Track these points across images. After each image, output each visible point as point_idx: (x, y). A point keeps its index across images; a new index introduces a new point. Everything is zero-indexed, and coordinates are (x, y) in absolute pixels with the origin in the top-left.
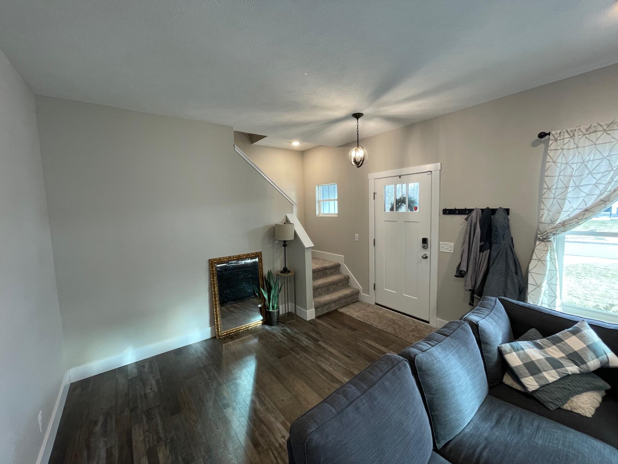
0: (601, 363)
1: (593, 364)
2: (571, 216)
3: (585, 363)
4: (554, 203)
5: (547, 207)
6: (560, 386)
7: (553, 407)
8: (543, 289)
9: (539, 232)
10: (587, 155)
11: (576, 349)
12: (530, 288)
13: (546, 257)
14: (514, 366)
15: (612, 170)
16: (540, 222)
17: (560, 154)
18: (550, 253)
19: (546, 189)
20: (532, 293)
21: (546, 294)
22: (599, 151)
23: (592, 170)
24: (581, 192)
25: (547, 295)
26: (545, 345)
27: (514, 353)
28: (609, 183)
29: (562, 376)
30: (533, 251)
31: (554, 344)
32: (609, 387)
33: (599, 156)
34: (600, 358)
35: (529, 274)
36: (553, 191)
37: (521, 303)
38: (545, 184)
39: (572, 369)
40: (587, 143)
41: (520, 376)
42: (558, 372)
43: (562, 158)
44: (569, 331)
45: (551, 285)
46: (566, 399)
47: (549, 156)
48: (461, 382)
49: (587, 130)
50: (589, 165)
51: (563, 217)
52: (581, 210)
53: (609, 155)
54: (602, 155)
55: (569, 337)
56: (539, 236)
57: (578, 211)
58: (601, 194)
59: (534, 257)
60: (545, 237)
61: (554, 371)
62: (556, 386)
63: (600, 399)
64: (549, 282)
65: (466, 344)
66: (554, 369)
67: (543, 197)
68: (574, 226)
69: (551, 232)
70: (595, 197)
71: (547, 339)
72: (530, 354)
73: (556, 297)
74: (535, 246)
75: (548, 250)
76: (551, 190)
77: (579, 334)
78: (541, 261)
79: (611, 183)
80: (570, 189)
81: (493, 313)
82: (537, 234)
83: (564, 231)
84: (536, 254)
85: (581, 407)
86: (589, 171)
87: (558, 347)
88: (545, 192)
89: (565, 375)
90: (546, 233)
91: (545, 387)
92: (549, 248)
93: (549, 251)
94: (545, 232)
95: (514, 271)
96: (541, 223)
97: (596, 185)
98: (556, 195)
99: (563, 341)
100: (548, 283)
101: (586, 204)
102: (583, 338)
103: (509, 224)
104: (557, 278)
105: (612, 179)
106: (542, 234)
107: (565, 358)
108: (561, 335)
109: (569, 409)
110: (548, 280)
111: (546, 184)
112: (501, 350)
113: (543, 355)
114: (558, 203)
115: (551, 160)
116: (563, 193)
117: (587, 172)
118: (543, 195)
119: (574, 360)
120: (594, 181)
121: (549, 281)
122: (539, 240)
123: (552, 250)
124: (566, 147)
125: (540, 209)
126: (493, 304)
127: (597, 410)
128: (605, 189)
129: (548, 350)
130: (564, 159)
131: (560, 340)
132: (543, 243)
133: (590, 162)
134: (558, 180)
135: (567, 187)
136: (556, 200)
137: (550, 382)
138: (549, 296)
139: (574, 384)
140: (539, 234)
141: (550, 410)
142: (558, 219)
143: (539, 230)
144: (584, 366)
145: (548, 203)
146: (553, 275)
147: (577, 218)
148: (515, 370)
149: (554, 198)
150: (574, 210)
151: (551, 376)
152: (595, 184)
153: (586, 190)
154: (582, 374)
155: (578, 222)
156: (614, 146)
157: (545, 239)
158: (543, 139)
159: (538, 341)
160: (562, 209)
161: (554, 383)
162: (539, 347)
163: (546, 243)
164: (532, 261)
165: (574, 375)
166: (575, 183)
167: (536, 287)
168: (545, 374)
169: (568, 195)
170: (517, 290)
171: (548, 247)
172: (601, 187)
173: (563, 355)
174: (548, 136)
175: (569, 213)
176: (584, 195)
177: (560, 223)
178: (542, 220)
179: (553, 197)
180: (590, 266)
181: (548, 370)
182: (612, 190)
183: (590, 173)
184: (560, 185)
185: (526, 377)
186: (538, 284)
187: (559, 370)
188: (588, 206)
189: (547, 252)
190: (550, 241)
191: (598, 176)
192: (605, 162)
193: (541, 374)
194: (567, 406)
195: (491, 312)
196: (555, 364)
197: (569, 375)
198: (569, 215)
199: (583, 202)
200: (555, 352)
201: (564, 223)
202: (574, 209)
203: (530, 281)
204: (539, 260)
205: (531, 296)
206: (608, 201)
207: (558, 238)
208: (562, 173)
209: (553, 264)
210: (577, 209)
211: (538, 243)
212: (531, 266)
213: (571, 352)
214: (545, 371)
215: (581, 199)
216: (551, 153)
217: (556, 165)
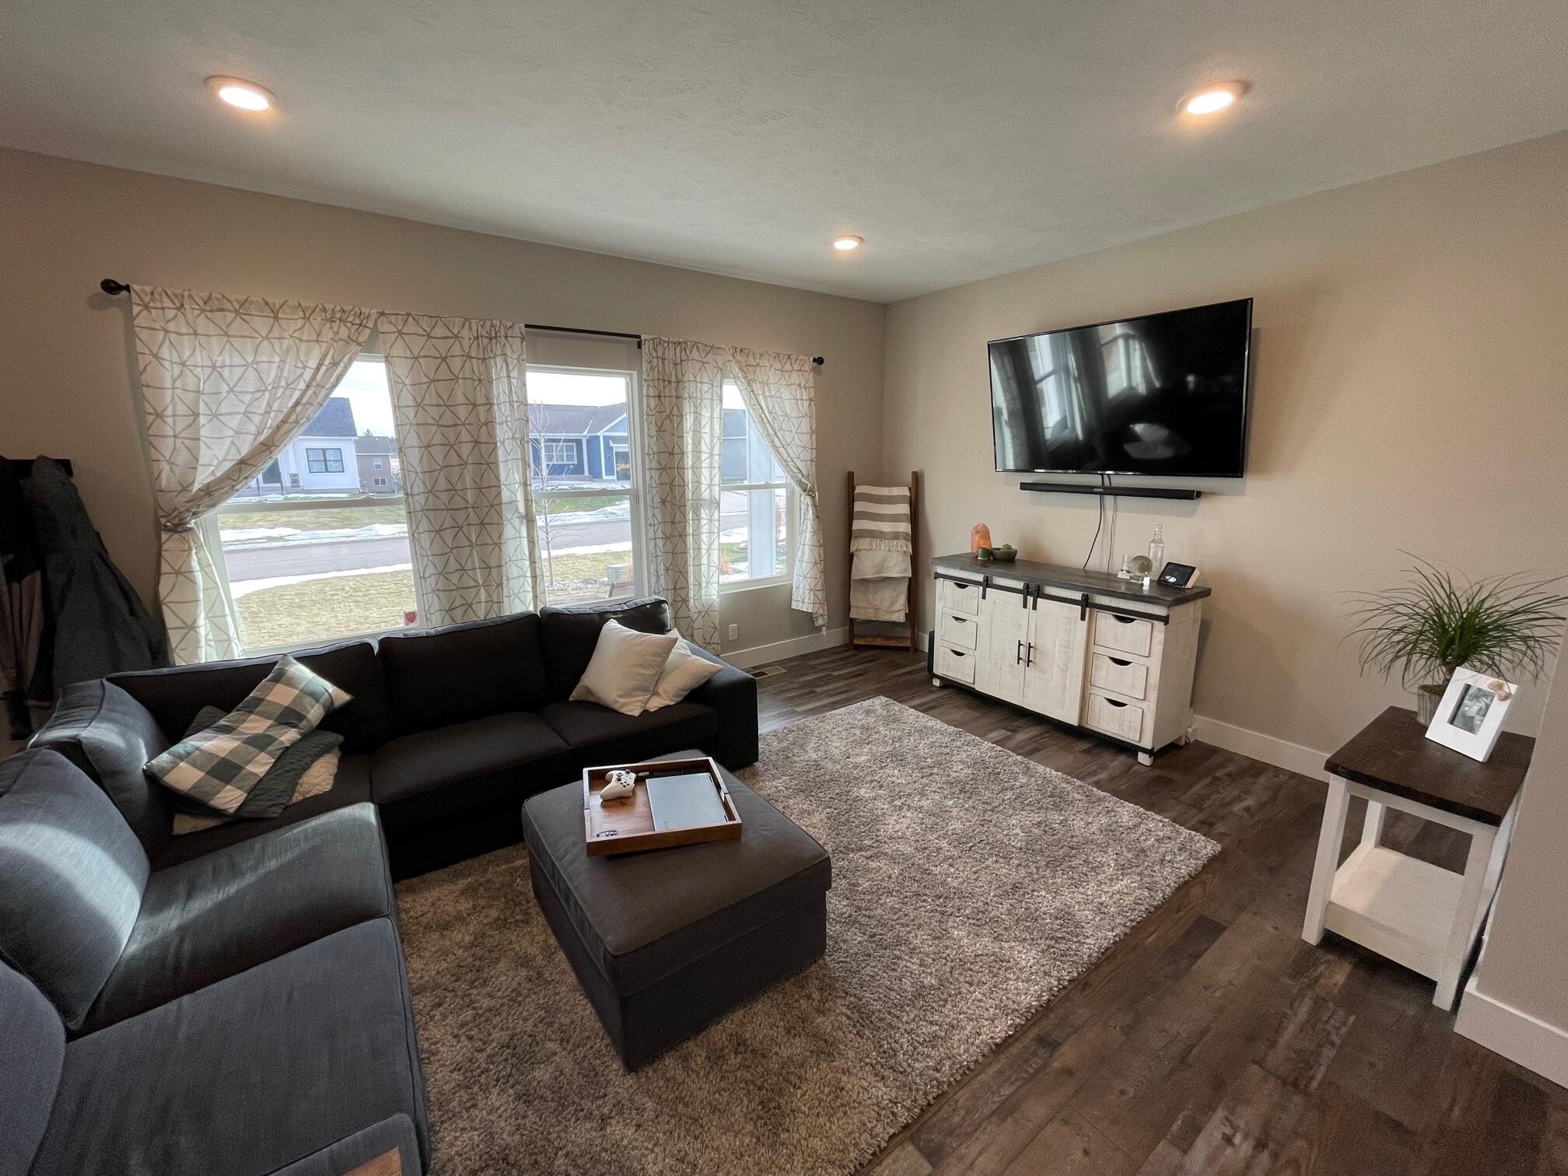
0: (324, 706)
1: (315, 713)
2: (218, 474)
3: (305, 717)
4: (178, 446)
5: (164, 457)
6: (278, 772)
7: (276, 811)
8: (202, 631)
9: (161, 513)
10: (218, 353)
11: (286, 702)
12: (174, 637)
13: (190, 565)
14: (189, 788)
15: (266, 389)
16: (158, 488)
17: (164, 340)
18: (196, 553)
19: (151, 414)
20: (182, 646)
21: (209, 640)
22: (236, 350)
23: (235, 386)
24: (225, 428)
25: (212, 643)
26: (235, 722)
27: (182, 764)
28: (267, 412)
29: (277, 757)
30: (159, 555)
31: (251, 712)
32: (341, 738)
33: (238, 360)
34: (322, 700)
35: (164, 607)
36: (170, 420)
37: (165, 670)
38: (146, 404)
39: (290, 736)
40: (212, 330)
41: (205, 799)
42: (270, 753)
43: (171, 352)
44: (270, 681)
45: (215, 620)
46: (294, 785)
47: (141, 340)
48: (86, 862)
49: (205, 303)
50: (226, 373)
51: (202, 478)
52: (233, 463)
53: (254, 362)
54: (245, 359)
55: (272, 689)
56: (163, 521)
57: (227, 465)
58: (259, 433)
59: (165, 568)
60: (176, 521)
61: (263, 754)
62: (272, 776)
63: (336, 761)
64: (209, 615)
65: (64, 787)
66: (262, 750)
67: (150, 433)
68: (227, 494)
69: (187, 510)
70: (251, 438)
71: (237, 710)
72: (214, 750)
73: (229, 640)
74: (160, 546)
75: (190, 549)
76: (165, 419)
77: (284, 679)
78: (184, 573)
79: (270, 413)
80: (202, 420)
81: (107, 709)
82: (157, 518)
83: (213, 506)
84: (167, 562)
85: (315, 785)
86: (229, 387)
87: (258, 714)
88: (152, 423)
89: (281, 751)
90: (176, 512)
91: (257, 790)
92: (192, 544)
93: (194, 551)
94: (175, 510)
95: (125, 610)
96: (161, 491)
97: (246, 414)
98: (179, 429)
99: (263, 700)
100: (208, 618)
101: (239, 451)
102: (291, 683)
103: (78, 498)
104: (223, 602)
105: (269, 405)
106: (170, 515)
107: (276, 725)
108: (258, 693)
109: (301, 798)
110: (207, 610)
111: (151, 405)
112: (153, 773)
113: (237, 740)
114: (187, 448)
115: (147, 351)
116: (190, 426)
117: (225, 388)
118: (149, 428)
119: (288, 721)
120: (242, 409)
121: (208, 612)
122: (167, 529)
123: (199, 547)
124: (171, 327)
125: (150, 462)
126: (99, 693)
127: (336, 777)
128: (263, 423)
129: (246, 728)
130: (175, 353)
131: (259, 701)
132: (176, 536)
133: (227, 369)
134: (173, 398)
135: (196, 415)
136: (180, 440)
137: (262, 775)
138: (215, 642)
139: (297, 758)
140: (163, 517)
141: (274, 818)
142: (193, 482)
143: (160, 507)
144: (304, 723)
145: (166, 447)
146: (214, 597)
147: (230, 478)
148: (193, 793)
149: (175, 436)
150: (220, 463)
151: (260, 766)
152: (244, 414)
153: (234, 422)
154: (305, 737)
155: (233, 487)
156: (259, 345)
157: (176, 525)
158: (115, 297)
159: (222, 722)
160: (198, 461)
161: (268, 773)
162: (227, 730)
163: (183, 535)
164: (163, 578)
165: (294, 744)
166: (209, 408)
167: (186, 630)
168: (250, 768)
169: (203, 432)
170: (146, 650)
171: (188, 542)
172: (257, 419)
173: (270, 722)
174: (124, 293)
175: (212, 468)
176: (231, 433)
177: (200, 489)
178: (161, 482)
179: (172, 434)
180: (271, 595)
181: (254, 758)
182: (274, 425)
183: (231, 390)
184: (181, 409)
185: (218, 792)
186: (189, 623)
187: (270, 748)
188: (243, 455)
189: (189, 554)
190: (190, 529)
191: (247, 398)
192: (251, 374)
193: (243, 772)
194: (297, 797)
195: (101, 708)
196: (260, 743)
197: (287, 747)
198: (213, 472)
199: (233, 447)
200: (256, 725)
201: (208, 489)
202: (221, 459)
203: (170, 621)
204: (178, 573)
205: (180, 653)
206: (273, 445)
207: (203, 523)
208: (177, 384)
209: (208, 576)
210: (225, 460)
211: (164, 536)
212: (163, 590)
213: (279, 712)
214: (248, 762)
215: (228, 441)
216: (144, 335)
217: (162, 365)
